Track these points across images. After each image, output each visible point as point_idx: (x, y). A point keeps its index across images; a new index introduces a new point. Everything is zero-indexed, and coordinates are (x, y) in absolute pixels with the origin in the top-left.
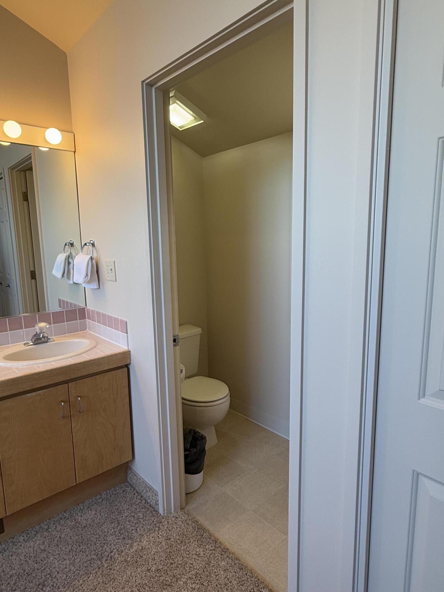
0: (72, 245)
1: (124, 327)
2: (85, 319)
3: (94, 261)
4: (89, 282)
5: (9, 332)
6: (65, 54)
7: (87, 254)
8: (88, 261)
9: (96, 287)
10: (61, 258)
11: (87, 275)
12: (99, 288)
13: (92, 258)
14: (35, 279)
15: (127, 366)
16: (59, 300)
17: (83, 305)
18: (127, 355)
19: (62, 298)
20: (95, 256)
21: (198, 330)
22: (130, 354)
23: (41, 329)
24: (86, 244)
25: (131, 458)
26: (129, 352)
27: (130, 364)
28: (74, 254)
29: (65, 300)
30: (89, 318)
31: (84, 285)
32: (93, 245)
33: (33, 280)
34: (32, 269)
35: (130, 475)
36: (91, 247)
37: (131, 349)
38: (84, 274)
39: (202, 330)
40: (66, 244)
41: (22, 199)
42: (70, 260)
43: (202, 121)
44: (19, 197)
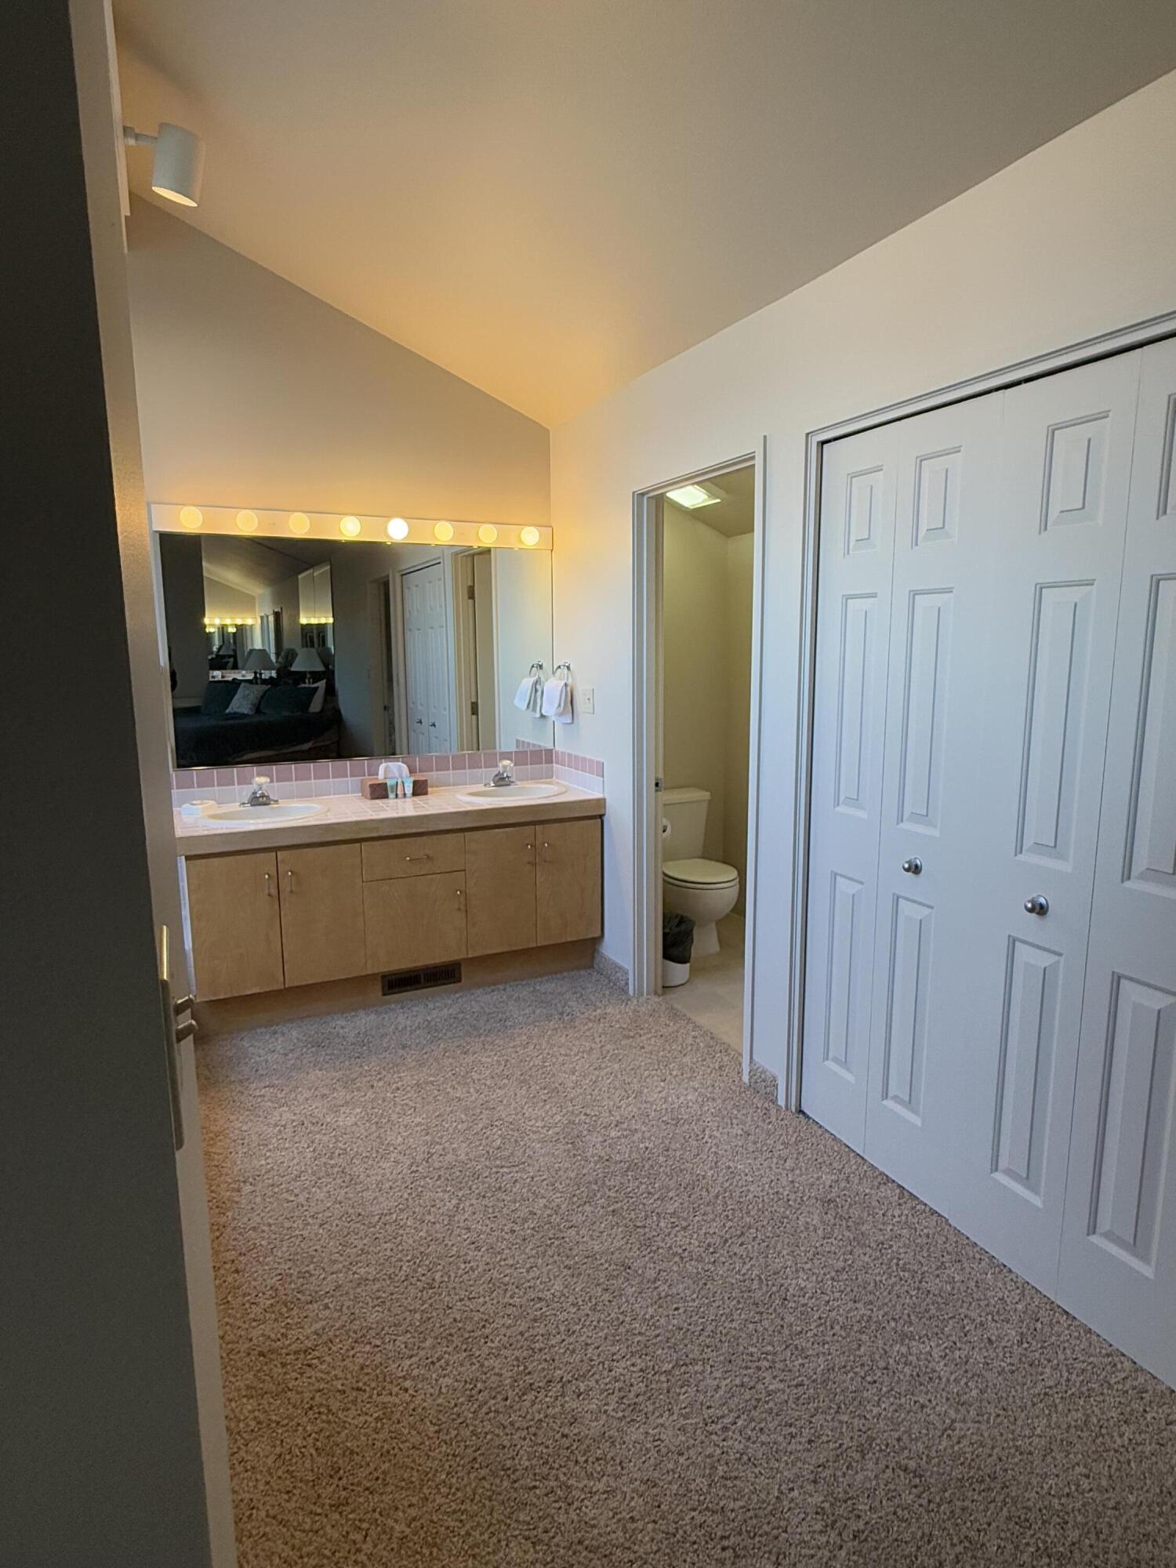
0: (541, 667)
1: (599, 769)
2: (552, 763)
3: (569, 689)
4: (561, 714)
5: (468, 771)
6: (547, 431)
7: (560, 679)
8: (562, 691)
9: (569, 721)
10: (527, 683)
11: (560, 705)
12: (573, 723)
13: (566, 685)
14: (477, 715)
15: (601, 817)
16: (518, 741)
17: (550, 746)
18: (601, 803)
19: (521, 739)
20: (570, 681)
21: (706, 795)
22: (605, 802)
23: (505, 767)
24: (559, 667)
25: (598, 934)
26: (604, 800)
27: (604, 815)
28: (542, 679)
29: (526, 740)
30: (557, 763)
31: (553, 718)
32: (568, 668)
33: (474, 717)
34: (474, 700)
35: (597, 961)
36: (566, 670)
37: (606, 796)
38: (556, 705)
39: (711, 795)
40: (533, 666)
41: (466, 597)
42: (538, 687)
43: (718, 500)
44: (463, 593)
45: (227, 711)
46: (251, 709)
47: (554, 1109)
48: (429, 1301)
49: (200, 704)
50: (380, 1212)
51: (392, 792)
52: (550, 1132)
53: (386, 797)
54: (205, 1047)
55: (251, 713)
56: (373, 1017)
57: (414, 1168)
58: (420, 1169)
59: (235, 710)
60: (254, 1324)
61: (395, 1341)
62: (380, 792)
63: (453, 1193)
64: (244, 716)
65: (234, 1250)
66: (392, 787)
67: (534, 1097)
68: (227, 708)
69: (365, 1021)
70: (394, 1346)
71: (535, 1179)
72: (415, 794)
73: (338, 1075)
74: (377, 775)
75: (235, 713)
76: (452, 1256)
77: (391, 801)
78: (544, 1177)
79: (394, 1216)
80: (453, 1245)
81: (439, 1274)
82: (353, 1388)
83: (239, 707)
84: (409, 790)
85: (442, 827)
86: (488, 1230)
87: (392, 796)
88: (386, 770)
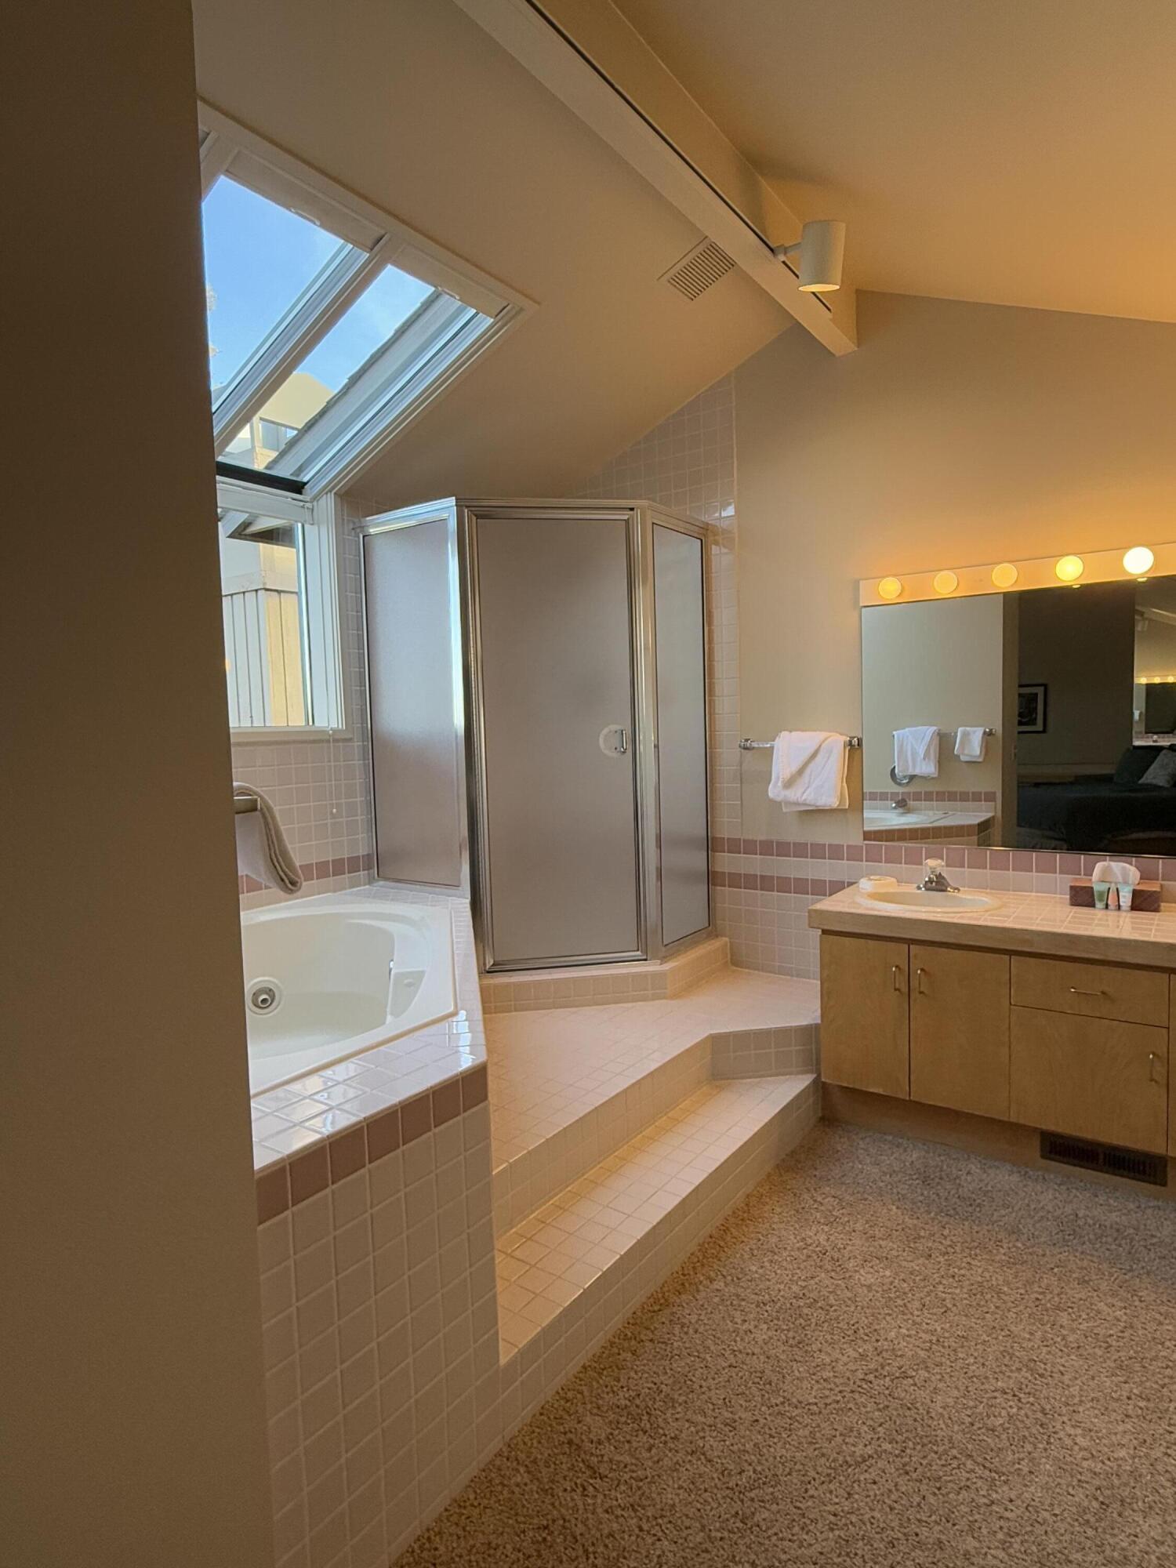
45: (1140, 782)
46: (1169, 782)
47: (1127, 1438)
48: (726, 1534)
49: (1113, 772)
50: (789, 1396)
51: (1101, 900)
52: (1085, 1464)
53: (1092, 905)
54: (827, 1130)
55: (1166, 785)
56: (1015, 1178)
57: (871, 1377)
58: (876, 1382)
59: (1149, 781)
60: (595, 1411)
61: (659, 1540)
62: (1083, 897)
63: (879, 1439)
64: (1160, 787)
65: (652, 1332)
66: (1101, 894)
67: (1117, 1400)
68: (1140, 778)
69: (1004, 1177)
70: (653, 1544)
71: (994, 1508)
72: (1135, 907)
73: (909, 1222)
74: (1091, 875)
75: (1147, 785)
76: (799, 1508)
77: (1098, 912)
78: (1008, 1514)
79: (796, 1412)
80: (812, 1497)
81: (766, 1514)
82: (583, 1546)
83: (1154, 778)
84: (1126, 899)
85: (1129, 959)
86: (867, 1516)
87: (1099, 905)
88: (1106, 871)
